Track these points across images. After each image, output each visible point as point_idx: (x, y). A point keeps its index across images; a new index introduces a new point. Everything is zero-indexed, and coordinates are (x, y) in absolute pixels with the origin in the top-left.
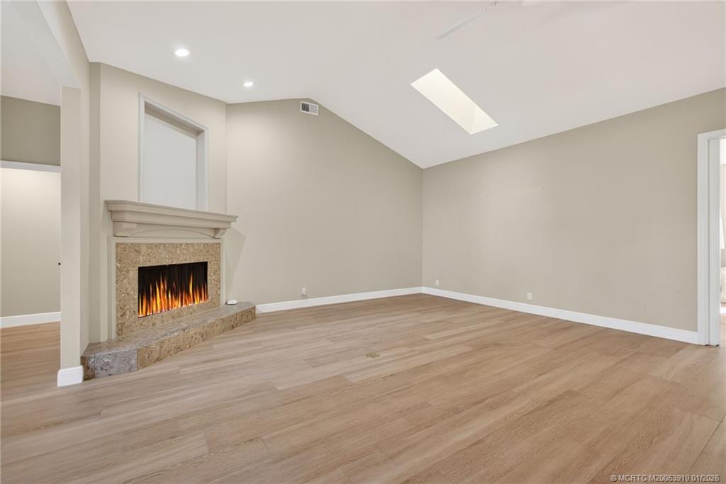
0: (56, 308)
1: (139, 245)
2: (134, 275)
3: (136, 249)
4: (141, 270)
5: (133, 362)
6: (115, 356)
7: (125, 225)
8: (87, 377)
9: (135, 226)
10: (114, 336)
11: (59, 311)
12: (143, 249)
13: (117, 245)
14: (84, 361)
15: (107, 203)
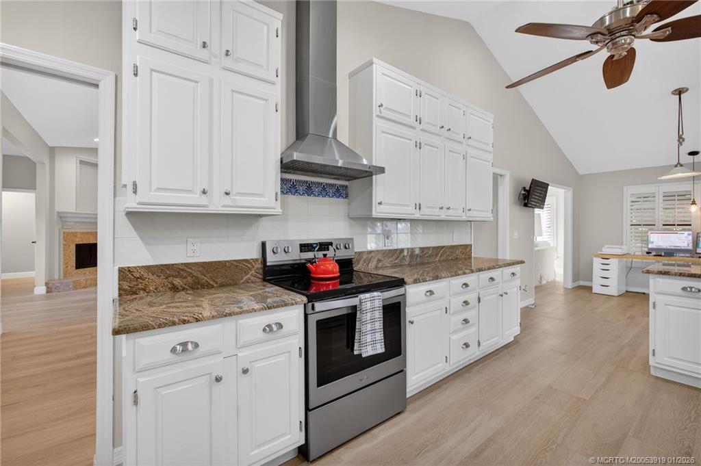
0: (33, 269)
1: (76, 233)
2: (73, 248)
3: (75, 234)
4: (77, 245)
5: (71, 286)
6: (62, 283)
7: (68, 223)
8: (48, 292)
9: (73, 224)
10: (62, 277)
11: (33, 270)
12: (79, 235)
13: (64, 233)
14: (46, 284)
15: (58, 213)
